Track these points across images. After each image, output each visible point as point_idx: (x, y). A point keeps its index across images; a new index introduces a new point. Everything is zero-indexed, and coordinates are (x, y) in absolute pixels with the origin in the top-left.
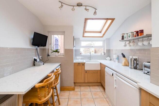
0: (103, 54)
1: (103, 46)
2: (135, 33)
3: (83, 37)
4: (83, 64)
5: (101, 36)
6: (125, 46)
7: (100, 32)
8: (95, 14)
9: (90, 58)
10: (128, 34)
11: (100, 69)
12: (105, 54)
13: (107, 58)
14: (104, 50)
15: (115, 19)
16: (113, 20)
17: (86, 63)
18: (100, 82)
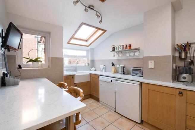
0: (87, 64)
1: (87, 56)
2: (125, 46)
3: (68, 43)
4: (72, 77)
5: (87, 45)
6: (114, 56)
7: (86, 41)
8: (100, 22)
9: (76, 69)
10: (120, 47)
11: (89, 80)
12: (89, 65)
13: (92, 68)
14: (88, 60)
15: (106, 31)
16: (105, 31)
17: (76, 75)
18: (89, 94)
